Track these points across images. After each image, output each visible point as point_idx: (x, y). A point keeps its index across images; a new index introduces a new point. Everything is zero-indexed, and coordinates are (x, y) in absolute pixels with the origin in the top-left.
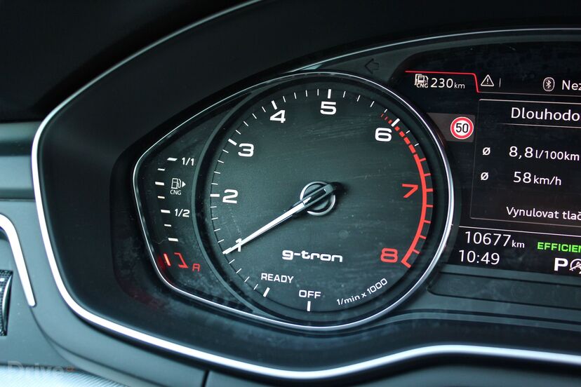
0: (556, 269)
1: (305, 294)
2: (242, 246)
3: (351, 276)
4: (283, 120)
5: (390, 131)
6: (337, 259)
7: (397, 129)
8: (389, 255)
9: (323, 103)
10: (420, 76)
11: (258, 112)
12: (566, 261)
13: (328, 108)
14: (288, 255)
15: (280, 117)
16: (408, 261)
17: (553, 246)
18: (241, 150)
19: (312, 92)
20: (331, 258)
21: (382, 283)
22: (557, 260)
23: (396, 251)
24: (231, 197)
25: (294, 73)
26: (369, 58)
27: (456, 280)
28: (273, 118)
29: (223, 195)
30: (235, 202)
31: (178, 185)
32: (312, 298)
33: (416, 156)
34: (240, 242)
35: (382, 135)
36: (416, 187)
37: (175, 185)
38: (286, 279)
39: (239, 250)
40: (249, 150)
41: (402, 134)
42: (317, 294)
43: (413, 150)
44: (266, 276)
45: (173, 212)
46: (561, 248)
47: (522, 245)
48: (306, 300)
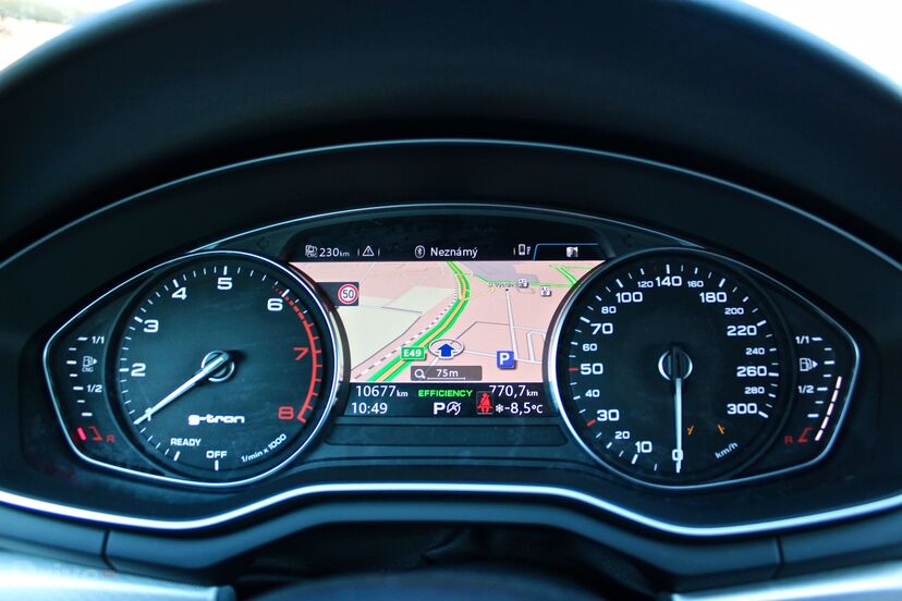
0: (436, 413)
1: (211, 454)
2: (153, 415)
3: (241, 434)
4: (184, 296)
5: (281, 301)
6: (239, 421)
7: (287, 299)
8: (285, 412)
9: (220, 279)
10: (310, 246)
11: (162, 291)
12: (443, 405)
13: (225, 283)
14: (194, 420)
15: (181, 294)
16: (303, 417)
17: (432, 392)
18: (146, 326)
19: (210, 270)
20: (233, 420)
21: (282, 438)
22: (436, 404)
23: (291, 409)
24: (139, 370)
25: (193, 253)
26: (260, 236)
27: (347, 430)
28: (175, 295)
29: (132, 369)
30: (143, 375)
31: (90, 363)
32: (219, 458)
33: (305, 322)
34: (149, 412)
35: (274, 305)
36: (306, 350)
37: (86, 363)
38: (194, 442)
39: (149, 419)
40: (154, 326)
41: (291, 303)
42: (223, 454)
43: (302, 318)
44: (176, 442)
45: (86, 389)
46: (439, 393)
47: (405, 394)
48: (214, 459)
